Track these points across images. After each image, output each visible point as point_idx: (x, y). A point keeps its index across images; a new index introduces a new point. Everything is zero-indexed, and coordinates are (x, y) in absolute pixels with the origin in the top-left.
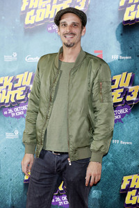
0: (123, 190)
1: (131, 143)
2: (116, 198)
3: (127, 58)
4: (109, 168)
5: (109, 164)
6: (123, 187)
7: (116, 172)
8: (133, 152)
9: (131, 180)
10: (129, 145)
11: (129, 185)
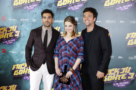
0: (13, 70)
1: (16, 52)
2: (10, 73)
3: (15, 20)
4: (7, 62)
5: (8, 60)
6: (13, 69)
7: (10, 63)
8: (17, 56)
9: (16, 66)
10: (16, 53)
11: (15, 68)
